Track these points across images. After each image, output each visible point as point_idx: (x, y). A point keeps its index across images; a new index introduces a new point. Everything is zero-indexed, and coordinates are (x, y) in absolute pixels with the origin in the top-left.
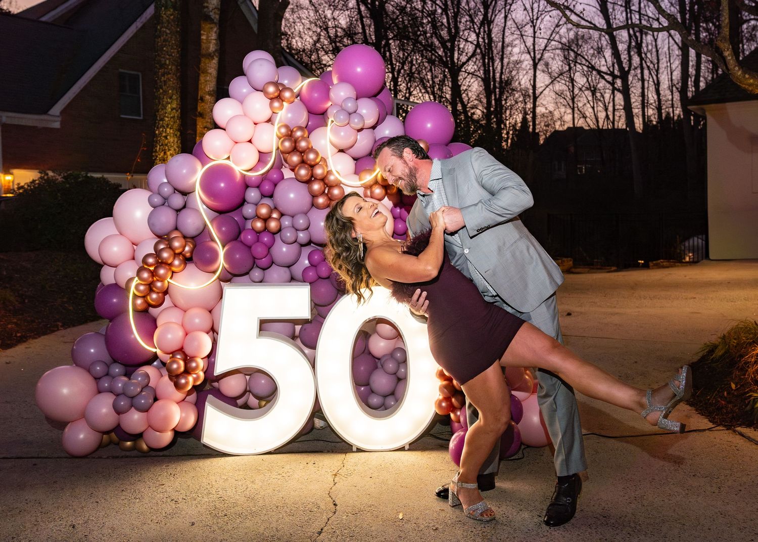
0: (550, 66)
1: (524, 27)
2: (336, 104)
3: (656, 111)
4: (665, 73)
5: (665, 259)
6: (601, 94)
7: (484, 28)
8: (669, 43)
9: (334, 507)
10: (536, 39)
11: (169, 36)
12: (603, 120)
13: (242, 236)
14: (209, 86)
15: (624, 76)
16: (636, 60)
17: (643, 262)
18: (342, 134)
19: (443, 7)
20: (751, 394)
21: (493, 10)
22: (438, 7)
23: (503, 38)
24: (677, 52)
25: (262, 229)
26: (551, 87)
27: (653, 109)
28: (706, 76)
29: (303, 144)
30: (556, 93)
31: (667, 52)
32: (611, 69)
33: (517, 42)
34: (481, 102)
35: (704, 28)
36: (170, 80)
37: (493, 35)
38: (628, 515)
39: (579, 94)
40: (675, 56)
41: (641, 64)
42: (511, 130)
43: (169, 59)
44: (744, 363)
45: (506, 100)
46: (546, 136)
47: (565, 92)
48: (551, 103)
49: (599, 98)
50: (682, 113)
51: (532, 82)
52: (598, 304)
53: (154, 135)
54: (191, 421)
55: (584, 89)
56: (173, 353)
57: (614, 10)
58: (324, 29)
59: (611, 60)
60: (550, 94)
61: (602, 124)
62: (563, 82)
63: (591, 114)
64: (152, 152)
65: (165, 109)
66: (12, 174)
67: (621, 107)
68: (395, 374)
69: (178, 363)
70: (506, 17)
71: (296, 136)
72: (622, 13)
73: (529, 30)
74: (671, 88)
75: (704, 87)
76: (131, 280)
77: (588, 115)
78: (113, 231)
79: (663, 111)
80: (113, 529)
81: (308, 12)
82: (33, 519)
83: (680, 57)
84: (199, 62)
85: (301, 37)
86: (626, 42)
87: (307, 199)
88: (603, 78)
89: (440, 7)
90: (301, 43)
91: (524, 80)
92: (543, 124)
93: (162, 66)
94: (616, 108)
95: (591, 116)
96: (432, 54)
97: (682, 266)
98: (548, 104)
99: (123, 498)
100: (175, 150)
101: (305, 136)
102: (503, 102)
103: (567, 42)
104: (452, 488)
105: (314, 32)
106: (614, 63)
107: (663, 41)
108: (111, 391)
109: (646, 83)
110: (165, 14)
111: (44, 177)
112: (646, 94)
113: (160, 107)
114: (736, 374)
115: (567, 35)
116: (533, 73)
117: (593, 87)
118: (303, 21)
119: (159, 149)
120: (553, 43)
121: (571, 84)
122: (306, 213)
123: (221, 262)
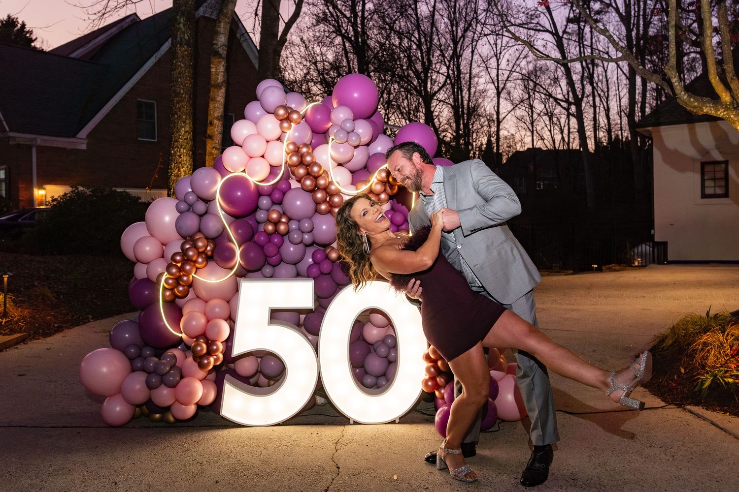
0: (511, 95)
1: (489, 60)
2: (336, 125)
3: (606, 134)
4: (614, 100)
5: (617, 264)
6: (557, 118)
7: (454, 61)
8: (617, 74)
9: (337, 469)
10: (500, 71)
11: (183, 69)
12: (559, 142)
13: (256, 237)
14: (217, 112)
15: (578, 102)
16: (588, 88)
17: (596, 266)
18: (342, 150)
19: (418, 43)
20: (698, 377)
21: (461, 46)
22: (413, 43)
23: (470, 70)
24: (624, 81)
25: (273, 231)
26: (512, 113)
27: (604, 132)
28: (651, 103)
29: (308, 159)
30: (517, 118)
31: (616, 81)
32: (566, 97)
33: (483, 73)
34: (451, 126)
35: (649, 61)
36: (184, 107)
37: (461, 68)
38: (593, 478)
39: (538, 119)
40: (623, 85)
41: (593, 92)
42: (477, 151)
43: (183, 89)
44: (692, 350)
45: (473, 124)
46: (508, 156)
47: (525, 117)
48: (513, 127)
49: (555, 122)
50: (629, 135)
51: (496, 108)
52: (559, 302)
53: (170, 155)
54: (212, 396)
55: (542, 114)
56: (197, 338)
57: (568, 45)
58: (313, 63)
59: (566, 88)
60: (512, 118)
61: (558, 146)
62: (524, 108)
63: (548, 136)
64: (168, 169)
65: (180, 132)
66: (44, 189)
67: (576, 131)
68: (386, 357)
69: (201, 346)
70: (473, 52)
71: (302, 152)
72: (575, 48)
73: (493, 62)
74: (619, 114)
75: (650, 112)
76: (161, 274)
77: (545, 137)
78: (145, 233)
79: (612, 134)
80: (150, 486)
81: (300, 48)
82: (81, 477)
83: (628, 86)
84: (209, 91)
85: (293, 70)
86: (579, 73)
87: (311, 206)
88: (560, 105)
89: (415, 43)
90: (293, 76)
91: (488, 106)
92: (505, 145)
93: (178, 94)
94: (571, 131)
95: (548, 138)
96: (409, 85)
97: (632, 270)
98: (510, 128)
99: (155, 460)
100: (187, 167)
101: (310, 152)
102: (471, 127)
103: (527, 73)
104: (440, 453)
105: (304, 65)
106: (569, 91)
107: (612, 72)
108: (143, 370)
109: (597, 109)
110: (180, 50)
111: (74, 191)
112: (597, 118)
113: (175, 130)
114: (685, 360)
115: (526, 67)
116: (497, 100)
117: (550, 113)
118: (295, 56)
119: (174, 166)
120: (515, 74)
121: (530, 110)
122: (310, 218)
123: (238, 259)
